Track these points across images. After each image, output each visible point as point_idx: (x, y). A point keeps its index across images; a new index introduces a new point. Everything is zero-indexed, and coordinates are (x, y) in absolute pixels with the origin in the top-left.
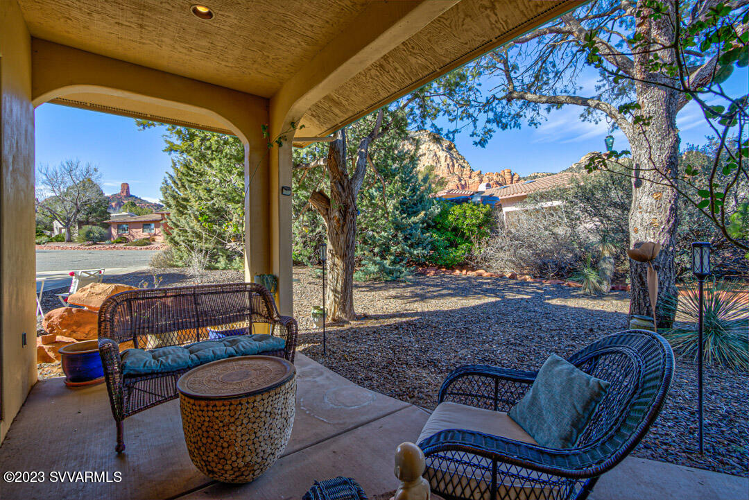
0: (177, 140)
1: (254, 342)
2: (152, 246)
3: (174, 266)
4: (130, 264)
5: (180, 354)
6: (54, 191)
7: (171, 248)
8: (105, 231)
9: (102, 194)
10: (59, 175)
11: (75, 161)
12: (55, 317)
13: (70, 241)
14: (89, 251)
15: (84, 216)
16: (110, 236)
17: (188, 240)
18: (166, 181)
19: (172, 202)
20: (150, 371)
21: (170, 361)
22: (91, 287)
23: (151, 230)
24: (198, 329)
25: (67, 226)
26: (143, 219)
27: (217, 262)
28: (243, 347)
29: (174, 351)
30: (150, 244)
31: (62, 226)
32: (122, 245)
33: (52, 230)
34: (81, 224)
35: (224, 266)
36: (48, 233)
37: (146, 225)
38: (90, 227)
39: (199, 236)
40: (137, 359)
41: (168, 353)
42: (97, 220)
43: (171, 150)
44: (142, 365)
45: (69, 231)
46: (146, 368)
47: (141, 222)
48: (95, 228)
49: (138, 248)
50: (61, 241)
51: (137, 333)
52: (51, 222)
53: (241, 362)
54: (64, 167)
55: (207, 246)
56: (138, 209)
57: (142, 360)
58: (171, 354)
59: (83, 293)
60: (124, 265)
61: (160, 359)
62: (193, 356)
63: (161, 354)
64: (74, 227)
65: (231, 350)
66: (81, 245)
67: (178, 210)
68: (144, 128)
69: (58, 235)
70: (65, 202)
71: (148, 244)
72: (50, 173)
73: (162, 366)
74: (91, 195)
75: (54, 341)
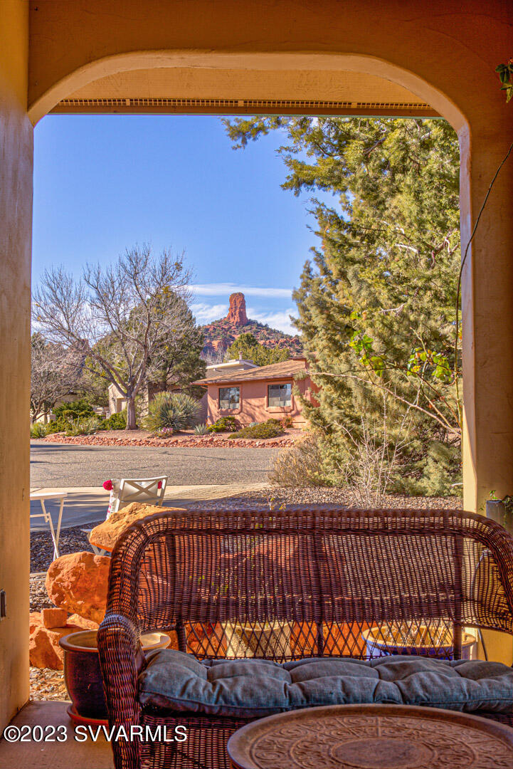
0: (309, 154)
1: (454, 678)
2: (286, 437)
3: (322, 484)
4: (234, 478)
5: (266, 679)
6: (109, 320)
7: (314, 437)
8: (196, 404)
9: (190, 320)
10: (117, 284)
11: (141, 252)
12: (65, 571)
13: (135, 427)
14: (165, 449)
15: (159, 372)
16: (203, 416)
17: (351, 418)
18: (309, 271)
19: (318, 321)
20: (196, 708)
21: (239, 690)
22: (131, 512)
23: (284, 400)
24: (319, 625)
25: (130, 393)
26: (270, 374)
27: (421, 473)
28: (424, 687)
29: (255, 669)
30: (283, 434)
31: (120, 396)
32: (225, 436)
33: (106, 405)
34: (154, 388)
35: (438, 486)
36: (100, 410)
37: (275, 387)
38: (168, 394)
39: (376, 406)
40: (170, 672)
41: (240, 671)
42: (181, 380)
43: (299, 184)
44: (179, 687)
45: (132, 406)
46: (185, 697)
47: (267, 380)
48: (176, 398)
49: (258, 442)
50: (121, 428)
51: (184, 614)
52: (105, 389)
53: (398, 721)
54: (125, 268)
55: (395, 432)
56: (261, 350)
57: (179, 675)
58: (246, 674)
59: (117, 524)
60: (221, 479)
61: (220, 681)
62: (294, 688)
63: (227, 671)
64: (142, 397)
65: (390, 687)
66: (153, 437)
67: (330, 339)
68: (244, 142)
69: (115, 415)
70: (127, 344)
71: (276, 434)
72: (102, 282)
73: (221, 699)
74: (171, 323)
75: (64, 624)
